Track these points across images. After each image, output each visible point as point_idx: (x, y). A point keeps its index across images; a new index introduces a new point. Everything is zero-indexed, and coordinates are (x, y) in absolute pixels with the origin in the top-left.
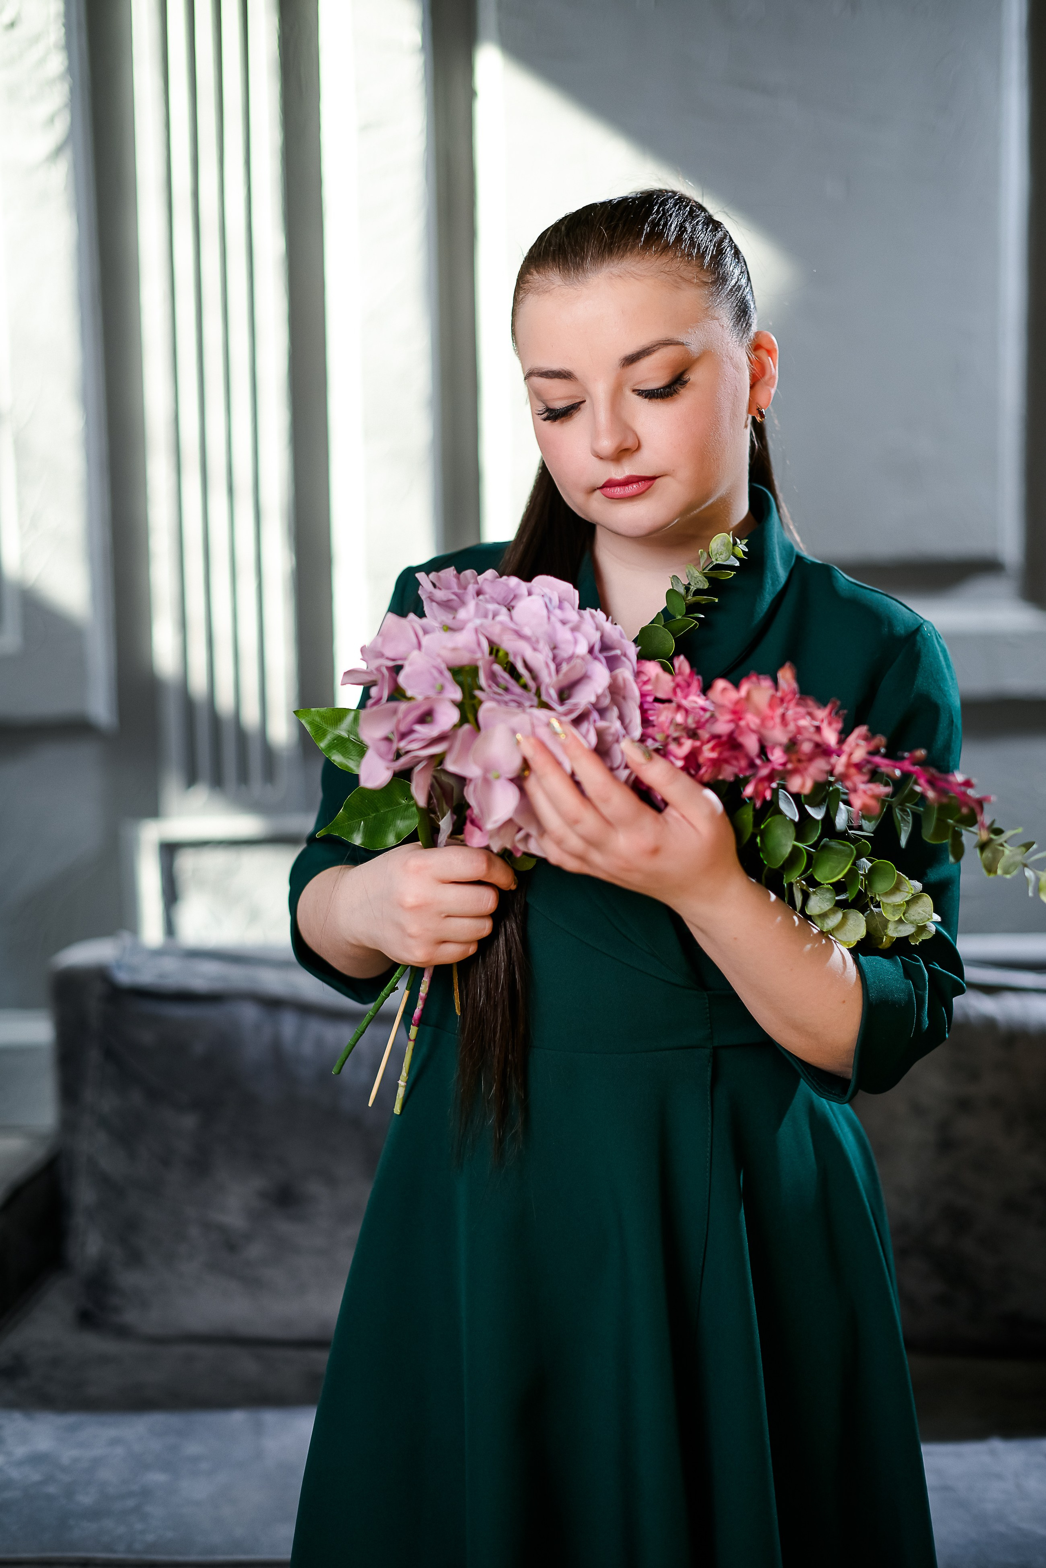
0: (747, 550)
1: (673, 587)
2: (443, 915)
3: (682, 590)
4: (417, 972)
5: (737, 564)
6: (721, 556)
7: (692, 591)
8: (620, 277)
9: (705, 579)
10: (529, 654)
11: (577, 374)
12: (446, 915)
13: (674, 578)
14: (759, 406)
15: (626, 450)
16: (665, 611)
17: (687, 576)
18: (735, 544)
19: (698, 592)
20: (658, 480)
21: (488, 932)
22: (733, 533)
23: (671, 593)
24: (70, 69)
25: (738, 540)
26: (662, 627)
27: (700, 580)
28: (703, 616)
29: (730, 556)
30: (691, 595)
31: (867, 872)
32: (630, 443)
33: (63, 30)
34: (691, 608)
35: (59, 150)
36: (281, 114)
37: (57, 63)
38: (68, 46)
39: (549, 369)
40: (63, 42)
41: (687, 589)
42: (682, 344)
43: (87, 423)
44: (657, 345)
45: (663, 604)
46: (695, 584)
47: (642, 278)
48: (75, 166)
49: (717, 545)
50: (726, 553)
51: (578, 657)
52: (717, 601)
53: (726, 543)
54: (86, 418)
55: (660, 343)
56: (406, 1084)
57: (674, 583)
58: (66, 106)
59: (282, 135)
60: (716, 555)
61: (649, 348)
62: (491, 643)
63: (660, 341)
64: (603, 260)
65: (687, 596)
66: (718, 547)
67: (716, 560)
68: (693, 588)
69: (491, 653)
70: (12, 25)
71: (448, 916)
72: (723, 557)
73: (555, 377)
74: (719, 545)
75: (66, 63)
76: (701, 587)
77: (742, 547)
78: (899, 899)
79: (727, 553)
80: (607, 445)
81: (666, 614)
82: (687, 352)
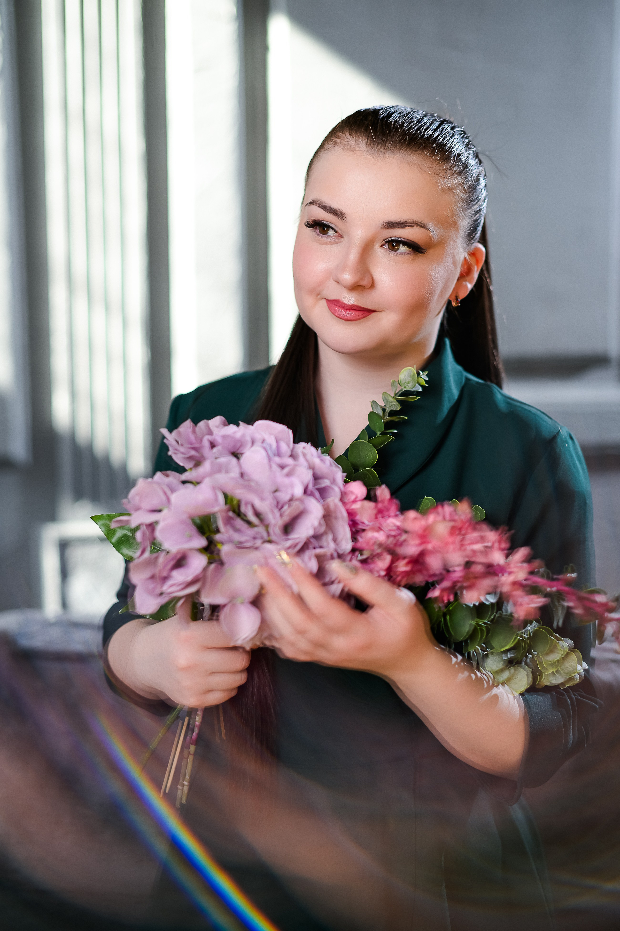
0: (427, 379)
1: (373, 410)
2: (208, 673)
3: (380, 412)
4: (191, 712)
5: (420, 390)
6: (408, 385)
7: (387, 412)
9: (398, 403)
10: (258, 503)
12: (211, 672)
13: (374, 402)
14: (458, 295)
15: (360, 287)
16: (368, 428)
17: (384, 401)
18: (418, 374)
19: (392, 413)
20: (374, 314)
21: (244, 681)
22: (416, 366)
23: (371, 416)
25: (421, 373)
26: (367, 442)
27: (394, 404)
28: (396, 431)
29: (415, 385)
30: (387, 415)
31: (531, 635)
32: (365, 282)
34: (388, 425)
41: (384, 410)
42: (430, 231)
44: (414, 223)
45: (367, 423)
46: (390, 407)
49: (405, 376)
50: (412, 382)
51: (297, 500)
52: (407, 419)
53: (412, 375)
55: (416, 224)
56: (189, 784)
57: (373, 406)
60: (405, 383)
61: (407, 223)
62: (226, 496)
63: (416, 222)
65: (384, 416)
66: (406, 377)
67: (405, 387)
68: (388, 410)
69: (226, 503)
71: (213, 673)
72: (410, 385)
73: (330, 212)
74: (407, 376)
76: (395, 409)
77: (424, 376)
78: (556, 657)
79: (414, 383)
81: (369, 432)
82: (430, 238)
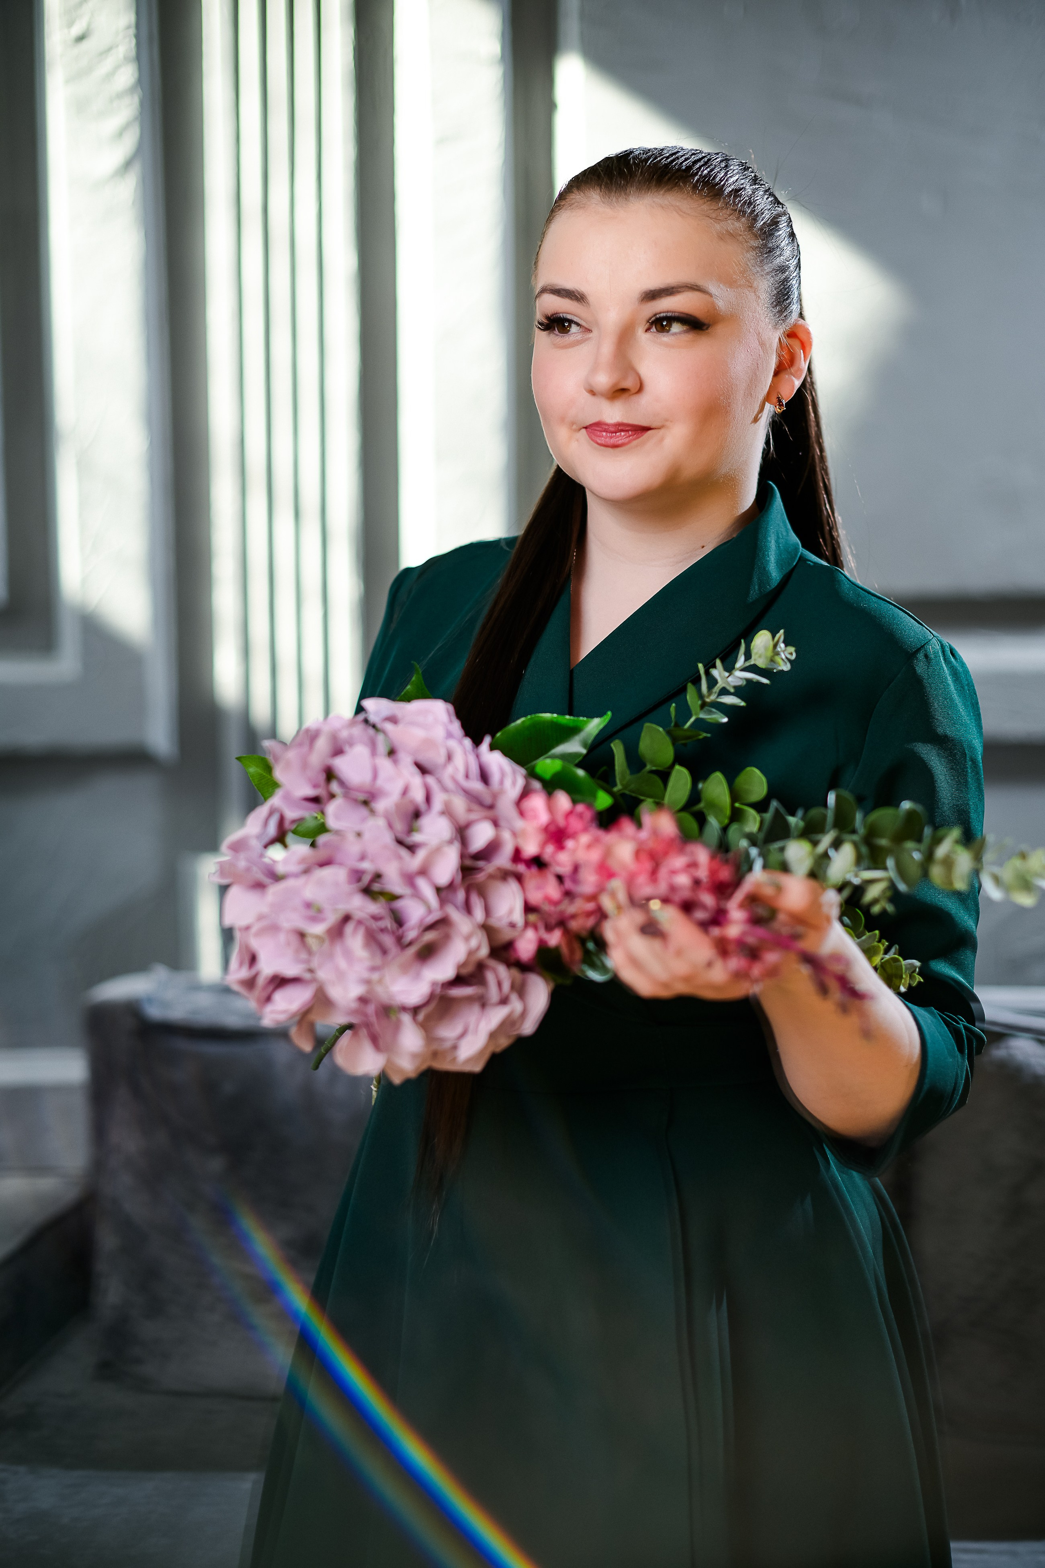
8: (663, 207)
11: (591, 299)
14: (781, 396)
15: (624, 390)
20: (650, 432)
24: (140, 81)
32: (629, 383)
33: (134, 41)
35: (127, 165)
36: (356, 128)
37: (127, 76)
38: (138, 58)
39: (563, 287)
40: (133, 53)
42: (710, 295)
43: (151, 443)
44: (682, 287)
47: (684, 215)
48: (143, 180)
54: (151, 440)
55: (687, 286)
58: (136, 119)
59: (356, 148)
61: (673, 288)
63: (687, 284)
64: (649, 189)
70: (81, 38)
73: (566, 297)
75: (136, 75)
80: (604, 380)
82: (713, 306)
